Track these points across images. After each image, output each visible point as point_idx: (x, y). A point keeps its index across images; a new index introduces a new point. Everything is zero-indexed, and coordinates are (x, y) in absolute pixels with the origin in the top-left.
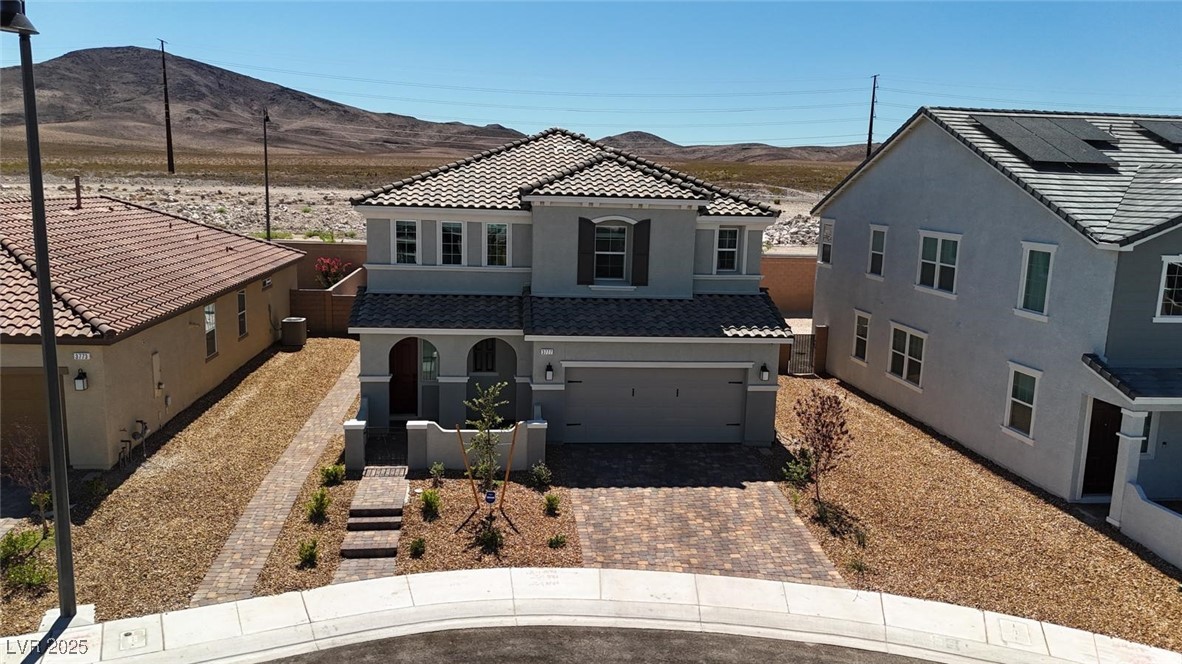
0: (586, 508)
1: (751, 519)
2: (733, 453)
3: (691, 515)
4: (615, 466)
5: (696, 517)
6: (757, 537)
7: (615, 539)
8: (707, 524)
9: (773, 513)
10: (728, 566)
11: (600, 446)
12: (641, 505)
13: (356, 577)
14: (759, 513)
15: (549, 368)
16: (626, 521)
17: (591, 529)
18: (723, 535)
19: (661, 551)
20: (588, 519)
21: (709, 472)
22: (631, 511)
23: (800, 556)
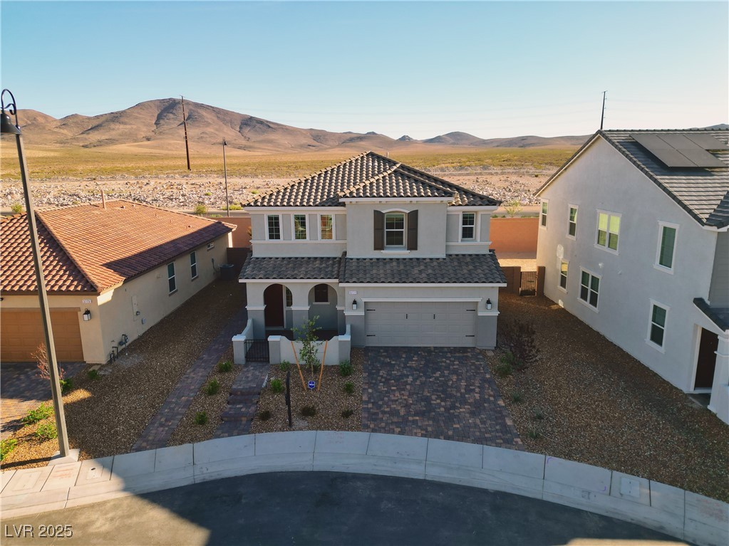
0: (370, 391)
1: (471, 400)
2: (469, 354)
3: (434, 397)
4: (393, 362)
5: (437, 399)
6: (473, 414)
7: (384, 413)
8: (443, 404)
9: (486, 397)
10: (450, 433)
11: (386, 349)
12: (404, 390)
13: (227, 434)
14: (477, 396)
15: (355, 302)
16: (393, 401)
17: (370, 406)
18: (452, 411)
19: (410, 421)
20: (370, 398)
21: (451, 367)
22: (397, 394)
23: (498, 427)
